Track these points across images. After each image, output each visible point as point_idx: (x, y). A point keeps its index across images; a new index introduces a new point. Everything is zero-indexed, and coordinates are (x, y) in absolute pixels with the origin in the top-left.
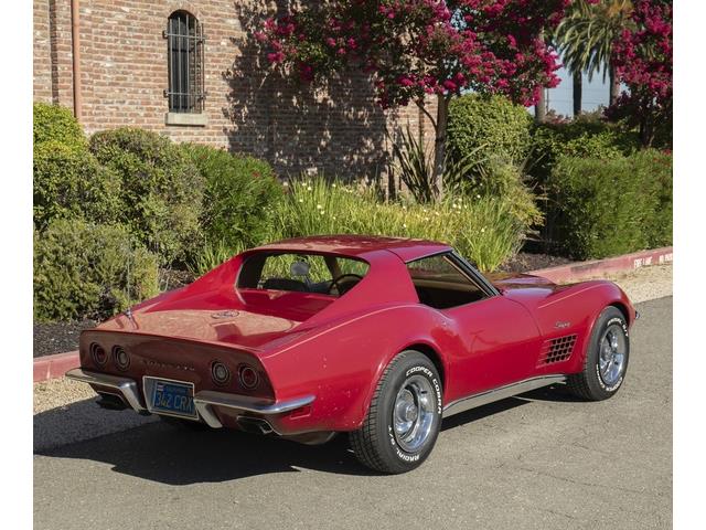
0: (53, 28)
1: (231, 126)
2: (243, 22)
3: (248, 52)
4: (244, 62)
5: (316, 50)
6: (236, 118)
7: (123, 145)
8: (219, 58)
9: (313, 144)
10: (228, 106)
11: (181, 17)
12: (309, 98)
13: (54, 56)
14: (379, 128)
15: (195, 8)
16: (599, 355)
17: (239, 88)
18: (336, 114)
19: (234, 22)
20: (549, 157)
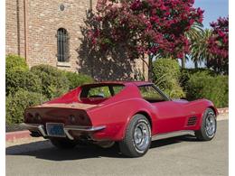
0: (18, 32)
1: (79, 67)
2: (83, 32)
3: (84, 42)
4: (83, 46)
5: (107, 40)
6: (81, 65)
7: (42, 70)
8: (75, 44)
9: (107, 74)
10: (78, 61)
11: (62, 30)
12: (105, 59)
13: (19, 42)
14: (129, 70)
15: (66, 27)
16: (206, 125)
17: (82, 54)
18: (114, 64)
19: (80, 33)
20: (187, 79)
